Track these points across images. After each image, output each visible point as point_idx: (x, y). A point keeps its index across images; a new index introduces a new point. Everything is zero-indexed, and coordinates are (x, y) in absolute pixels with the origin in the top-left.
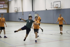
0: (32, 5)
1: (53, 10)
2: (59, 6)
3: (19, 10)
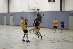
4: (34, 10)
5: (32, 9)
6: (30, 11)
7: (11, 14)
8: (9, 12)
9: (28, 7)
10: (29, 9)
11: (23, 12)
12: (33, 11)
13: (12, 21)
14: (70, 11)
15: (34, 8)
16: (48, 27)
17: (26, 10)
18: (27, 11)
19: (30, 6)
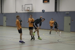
5: (26, 9)
6: (24, 12)
7: (5, 15)
8: (2, 13)
9: (22, 8)
10: (23, 10)
11: (17, 12)
12: (27, 12)
13: (6, 21)
14: (64, 12)
15: (28, 9)
17: (20, 10)
18: (21, 12)
19: (24, 7)
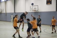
0: (14, 7)
1: (32, 12)
2: (37, 10)
3: (3, 11)
4: (35, 10)
8: (15, 12)
9: (30, 8)
16: (46, 24)
